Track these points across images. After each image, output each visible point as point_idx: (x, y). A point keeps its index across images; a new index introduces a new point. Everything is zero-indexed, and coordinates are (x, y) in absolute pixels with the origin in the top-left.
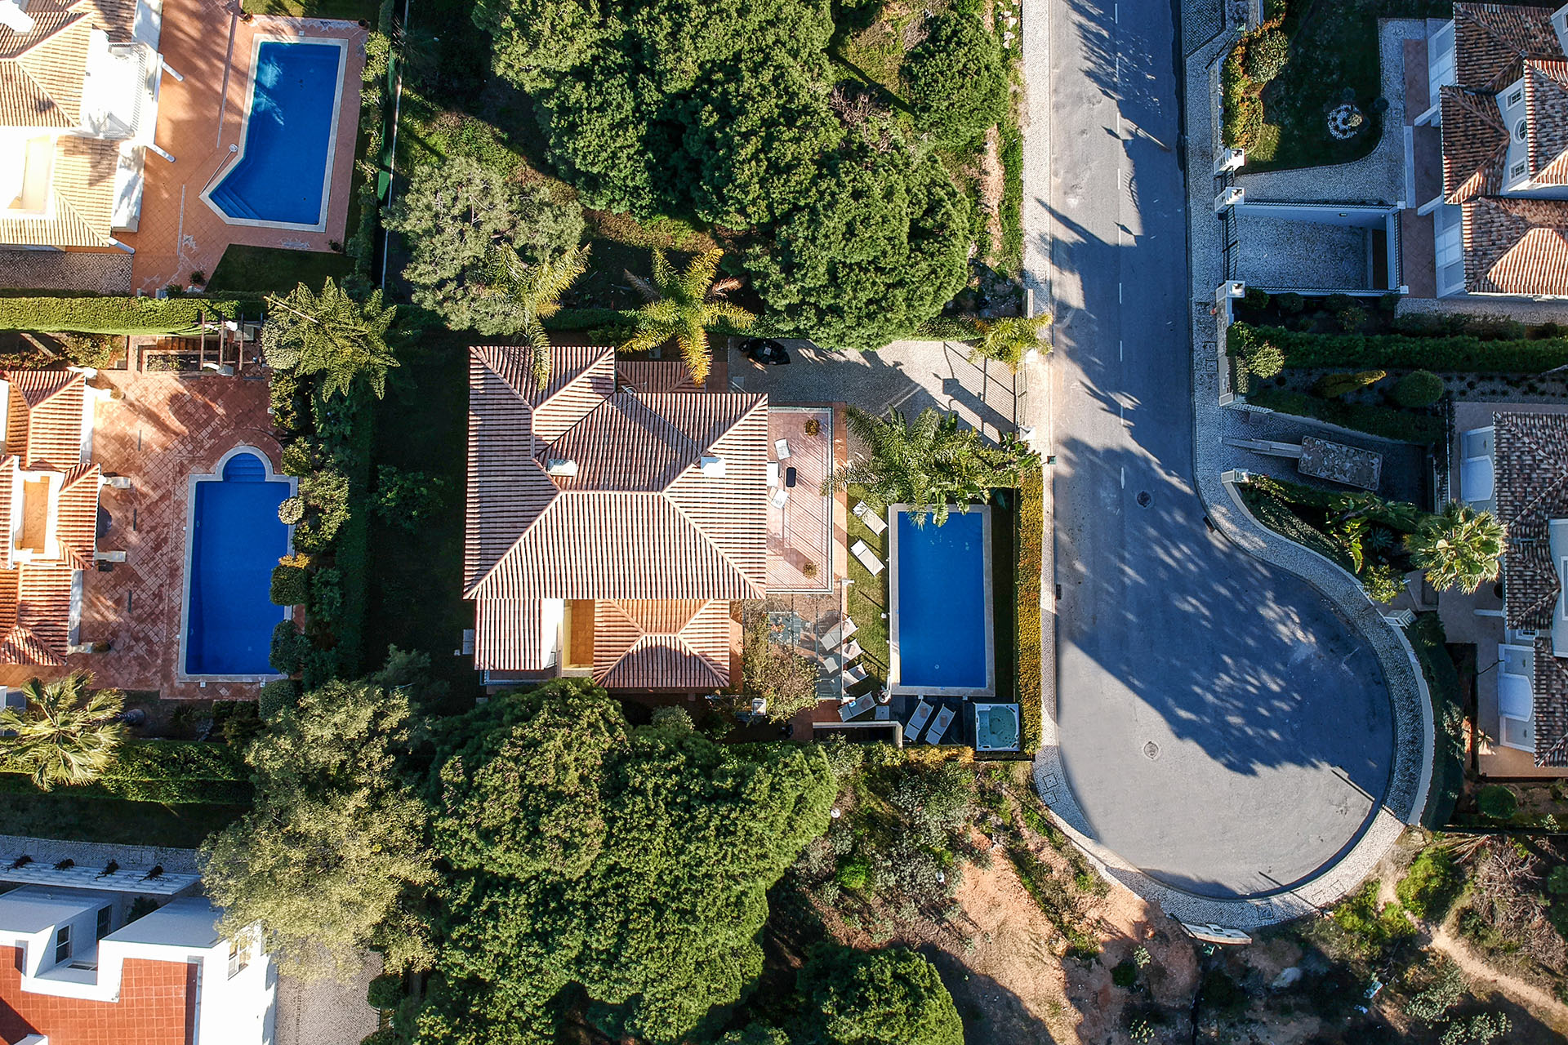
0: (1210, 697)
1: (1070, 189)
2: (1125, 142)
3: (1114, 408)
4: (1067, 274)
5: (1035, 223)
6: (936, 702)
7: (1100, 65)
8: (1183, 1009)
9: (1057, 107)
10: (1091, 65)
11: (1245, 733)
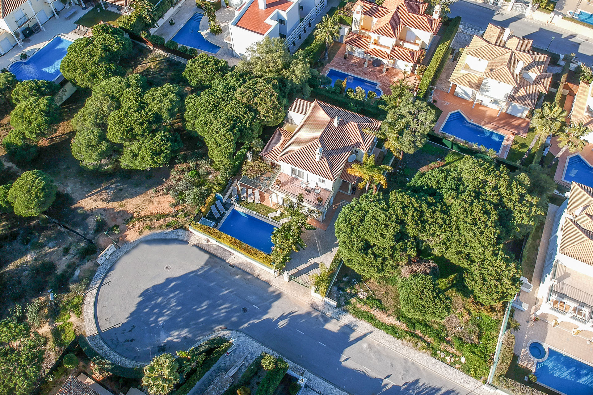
0: (172, 295)
1: (370, 347)
2: (382, 380)
3: (282, 318)
4: (339, 328)
5: (363, 327)
6: (222, 215)
7: (419, 388)
8: (94, 238)
9: (406, 360)
10: (420, 384)
11: (154, 300)
